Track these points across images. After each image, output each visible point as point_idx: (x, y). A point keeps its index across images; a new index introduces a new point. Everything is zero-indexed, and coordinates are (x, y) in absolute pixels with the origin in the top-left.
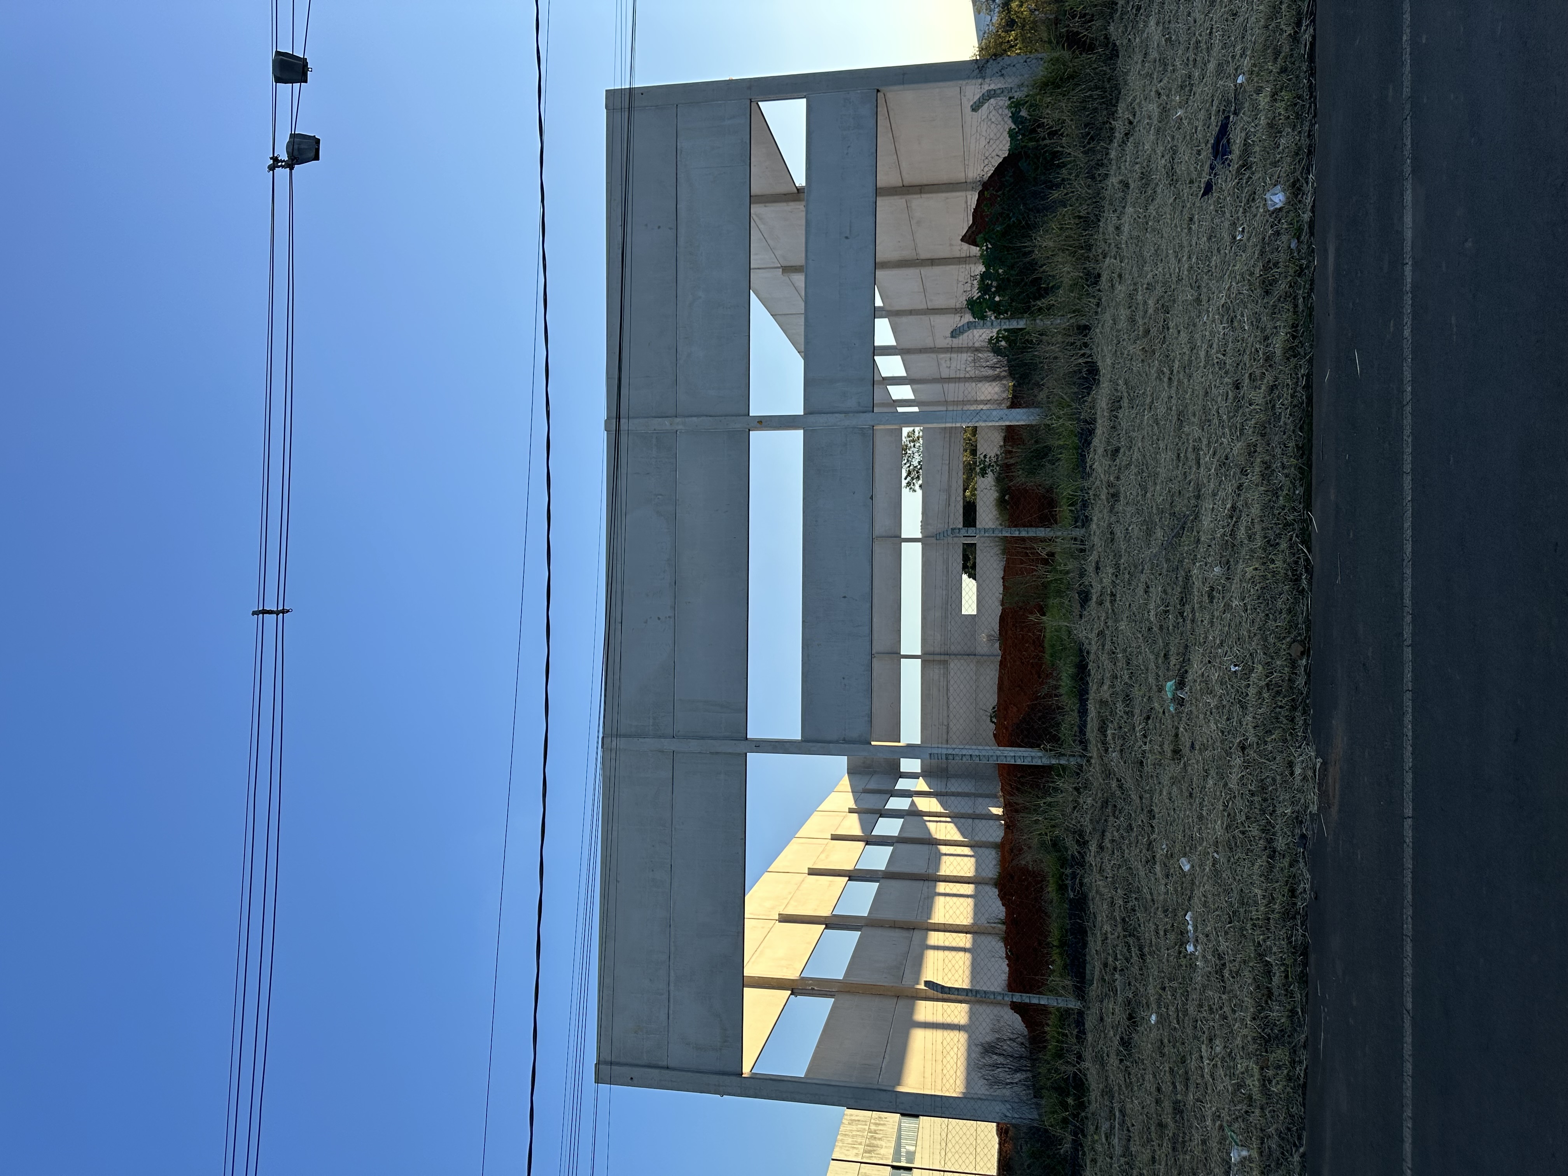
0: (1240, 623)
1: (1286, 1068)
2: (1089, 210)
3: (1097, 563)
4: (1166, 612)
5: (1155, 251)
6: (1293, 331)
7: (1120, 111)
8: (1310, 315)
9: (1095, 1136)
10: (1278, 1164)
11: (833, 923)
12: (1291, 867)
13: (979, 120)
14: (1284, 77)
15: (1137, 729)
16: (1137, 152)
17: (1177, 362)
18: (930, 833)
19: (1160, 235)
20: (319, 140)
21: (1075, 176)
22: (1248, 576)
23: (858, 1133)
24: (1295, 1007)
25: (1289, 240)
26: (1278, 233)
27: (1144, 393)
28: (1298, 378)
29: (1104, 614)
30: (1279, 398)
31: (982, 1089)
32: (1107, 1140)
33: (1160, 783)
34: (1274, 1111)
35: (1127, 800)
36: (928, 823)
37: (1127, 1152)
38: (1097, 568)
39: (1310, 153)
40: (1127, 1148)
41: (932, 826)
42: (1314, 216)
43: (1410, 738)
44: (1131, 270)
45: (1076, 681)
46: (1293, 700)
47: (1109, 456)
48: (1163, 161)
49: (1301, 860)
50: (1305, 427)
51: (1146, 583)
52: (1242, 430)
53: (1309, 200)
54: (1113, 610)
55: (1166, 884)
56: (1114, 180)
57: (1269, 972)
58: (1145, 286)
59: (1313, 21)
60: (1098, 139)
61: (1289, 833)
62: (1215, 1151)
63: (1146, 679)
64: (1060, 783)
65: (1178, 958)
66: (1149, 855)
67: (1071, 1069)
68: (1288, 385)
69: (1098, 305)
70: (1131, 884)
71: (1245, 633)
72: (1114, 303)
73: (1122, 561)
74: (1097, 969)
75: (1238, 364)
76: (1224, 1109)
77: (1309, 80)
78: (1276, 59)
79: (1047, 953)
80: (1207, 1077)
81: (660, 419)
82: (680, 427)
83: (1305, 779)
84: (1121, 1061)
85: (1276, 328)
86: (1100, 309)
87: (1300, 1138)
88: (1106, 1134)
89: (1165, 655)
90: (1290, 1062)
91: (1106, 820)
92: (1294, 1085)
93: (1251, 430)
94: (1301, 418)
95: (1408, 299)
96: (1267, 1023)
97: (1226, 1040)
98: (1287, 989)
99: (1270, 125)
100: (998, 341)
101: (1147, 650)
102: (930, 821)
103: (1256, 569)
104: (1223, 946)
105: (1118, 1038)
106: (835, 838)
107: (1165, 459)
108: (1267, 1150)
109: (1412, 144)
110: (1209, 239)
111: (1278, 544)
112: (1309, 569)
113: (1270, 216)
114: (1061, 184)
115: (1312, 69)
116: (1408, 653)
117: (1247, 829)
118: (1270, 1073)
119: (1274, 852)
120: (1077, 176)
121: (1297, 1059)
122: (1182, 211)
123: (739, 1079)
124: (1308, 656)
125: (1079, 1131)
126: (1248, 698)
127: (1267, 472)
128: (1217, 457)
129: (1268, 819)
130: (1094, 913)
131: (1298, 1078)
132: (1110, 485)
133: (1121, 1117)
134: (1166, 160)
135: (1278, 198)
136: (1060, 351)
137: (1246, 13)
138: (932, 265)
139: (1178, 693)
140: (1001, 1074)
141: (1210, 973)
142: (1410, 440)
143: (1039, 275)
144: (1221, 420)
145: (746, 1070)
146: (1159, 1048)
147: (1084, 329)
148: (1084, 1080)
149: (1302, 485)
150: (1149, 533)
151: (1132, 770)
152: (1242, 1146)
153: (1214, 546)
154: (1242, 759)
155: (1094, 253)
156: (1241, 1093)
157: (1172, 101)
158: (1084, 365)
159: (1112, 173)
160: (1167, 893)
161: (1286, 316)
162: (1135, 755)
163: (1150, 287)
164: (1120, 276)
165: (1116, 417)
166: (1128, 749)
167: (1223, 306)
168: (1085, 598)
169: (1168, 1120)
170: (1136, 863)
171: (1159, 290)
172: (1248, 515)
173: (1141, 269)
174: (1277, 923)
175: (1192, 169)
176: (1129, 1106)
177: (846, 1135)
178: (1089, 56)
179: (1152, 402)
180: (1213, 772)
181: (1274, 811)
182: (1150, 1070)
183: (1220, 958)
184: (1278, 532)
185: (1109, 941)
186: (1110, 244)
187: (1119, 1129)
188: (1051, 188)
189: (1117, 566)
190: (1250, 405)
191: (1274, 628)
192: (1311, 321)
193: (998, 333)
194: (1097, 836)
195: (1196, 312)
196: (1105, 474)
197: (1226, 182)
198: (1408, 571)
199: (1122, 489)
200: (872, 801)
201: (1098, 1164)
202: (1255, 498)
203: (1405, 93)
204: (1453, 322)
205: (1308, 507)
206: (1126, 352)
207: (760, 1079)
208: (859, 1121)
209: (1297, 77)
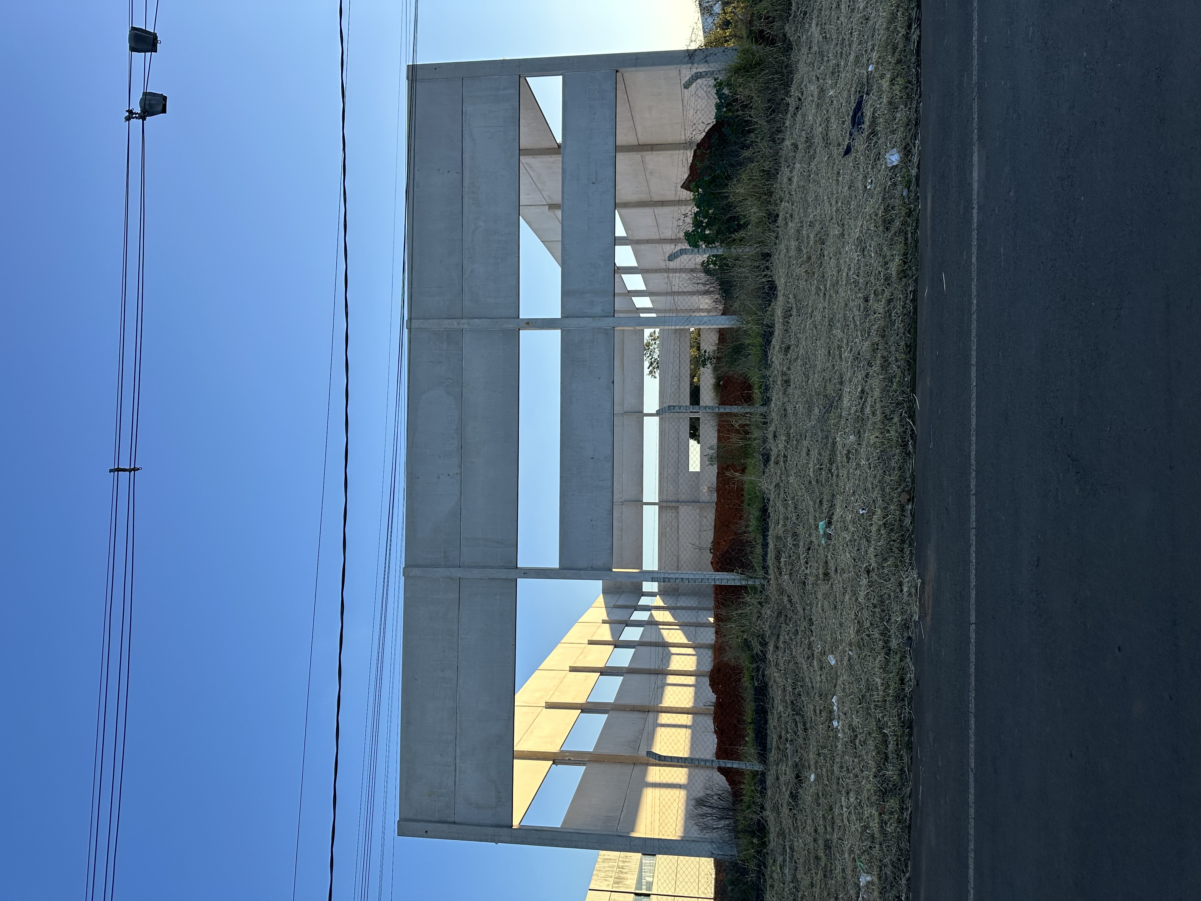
0: (867, 477)
1: (897, 813)
2: (771, 166)
3: (775, 432)
4: (821, 469)
5: (815, 197)
6: (905, 258)
7: (792, 91)
8: (916, 246)
9: (773, 867)
10: (891, 886)
11: (587, 708)
12: (901, 661)
13: (689, 96)
14: (899, 67)
15: (801, 558)
16: (804, 122)
17: (829, 281)
18: (663, 639)
19: (819, 185)
20: (166, 97)
21: (761, 139)
22: (872, 442)
23: (609, 869)
24: (903, 767)
25: (902, 189)
26: (895, 184)
27: (807, 305)
28: (907, 294)
29: (779, 471)
30: (894, 308)
31: (695, 833)
32: (781, 870)
33: (817, 598)
34: (889, 846)
35: (795, 611)
36: (662, 631)
37: (794, 879)
38: (775, 436)
39: (916, 124)
40: (794, 876)
41: (665, 633)
42: (919, 171)
43: (974, 564)
44: (799, 211)
45: (760, 521)
46: (903, 535)
47: (783, 352)
48: (820, 129)
49: (908, 656)
50: (912, 330)
51: (808, 448)
52: (869, 333)
53: (915, 160)
54: (785, 468)
55: (821, 675)
56: (788, 143)
57: (886, 741)
58: (808, 224)
59: (919, 25)
60: (778, 112)
61: (900, 636)
62: (850, 877)
63: (808, 520)
64: (748, 599)
65: (827, 731)
66: (809, 653)
67: (755, 817)
68: (900, 298)
69: (777, 238)
70: (797, 675)
71: (869, 485)
72: (787, 237)
73: (792, 431)
74: (775, 740)
75: (867, 283)
76: (855, 845)
77: (916, 69)
78: (894, 53)
79: (744, 728)
80: (845, 821)
81: (450, 320)
82: (465, 326)
83: (910, 595)
84: (791, 809)
85: (893, 255)
86: (777, 241)
87: (906, 866)
88: (780, 865)
89: (820, 501)
90: (900, 809)
91: (780, 627)
92: (903, 827)
93: (875, 332)
94: (909, 323)
95: (975, 234)
96: (885, 780)
97: (858, 793)
98: (898, 754)
99: (890, 103)
100: (709, 264)
101: (808, 498)
102: (663, 629)
103: (877, 437)
104: (856, 721)
105: (788, 793)
106: (591, 643)
107: (821, 354)
108: (884, 875)
109: (978, 117)
110: (850, 188)
111: (892, 418)
112: (913, 436)
113: (890, 171)
114: (750, 145)
115: (918, 61)
116: (973, 501)
117: (871, 633)
118: (886, 817)
119: (890, 650)
120: (762, 139)
121: (905, 807)
122: (833, 167)
123: (510, 830)
124: (913, 502)
125: (762, 864)
126: (871, 534)
127: (885, 364)
128: (853, 352)
129: (885, 625)
130: (773, 697)
131: (905, 821)
132: (784, 374)
133: (791, 853)
134: (822, 128)
135: (894, 158)
136: (749, 273)
137: (875, 18)
138: (662, 206)
139: (827, 530)
140: (709, 820)
141: (847, 742)
142: (975, 340)
143: (734, 215)
144: (856, 326)
145: (516, 823)
146: (816, 800)
147: (767, 256)
148: (766, 825)
149: (909, 374)
150: (810, 410)
151: (798, 588)
152: (867, 873)
153: (850, 420)
154: (867, 580)
155: (774, 198)
156: (867, 833)
157: (827, 83)
158: (766, 283)
159: (787, 138)
160: (821, 682)
161: (899, 247)
162: (800, 577)
163: (811, 225)
164: (791, 216)
165: (788, 323)
166: (795, 572)
167: (857, 239)
168: (767, 459)
169: (821, 854)
170: (800, 659)
171: (817, 226)
172: (872, 397)
173: (805, 211)
174: (891, 704)
175: (839, 135)
176: (796, 844)
177: (600, 870)
178: (772, 49)
179: (812, 311)
180: (849, 590)
181: (890, 619)
182: (810, 817)
183: (854, 731)
184: (892, 409)
185: (783, 719)
186: (785, 191)
187: (789, 861)
188: (742, 148)
189: (788, 435)
190: (875, 314)
191: (889, 481)
192: (916, 251)
193: (709, 258)
194: (774, 639)
195: (842, 243)
196: (780, 366)
197: (860, 144)
198: (974, 439)
199: (792, 377)
200: (620, 615)
201: (775, 889)
202: (876, 383)
203: (974, 80)
204: (1002, 252)
205: (913, 391)
206: (795, 274)
207: (526, 830)
208: (610, 859)
209: (909, 67)
